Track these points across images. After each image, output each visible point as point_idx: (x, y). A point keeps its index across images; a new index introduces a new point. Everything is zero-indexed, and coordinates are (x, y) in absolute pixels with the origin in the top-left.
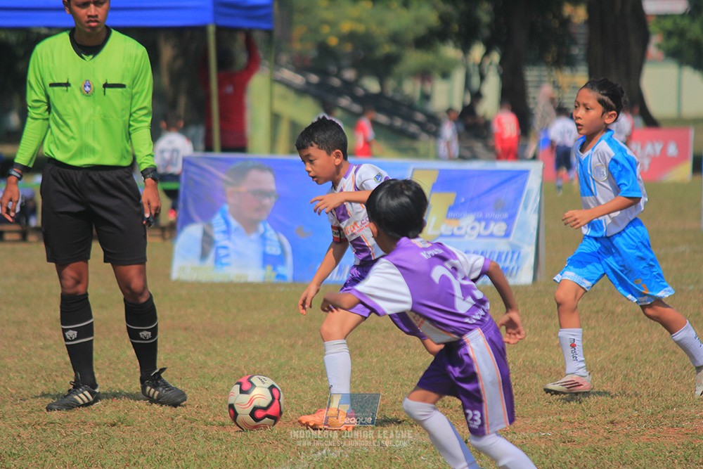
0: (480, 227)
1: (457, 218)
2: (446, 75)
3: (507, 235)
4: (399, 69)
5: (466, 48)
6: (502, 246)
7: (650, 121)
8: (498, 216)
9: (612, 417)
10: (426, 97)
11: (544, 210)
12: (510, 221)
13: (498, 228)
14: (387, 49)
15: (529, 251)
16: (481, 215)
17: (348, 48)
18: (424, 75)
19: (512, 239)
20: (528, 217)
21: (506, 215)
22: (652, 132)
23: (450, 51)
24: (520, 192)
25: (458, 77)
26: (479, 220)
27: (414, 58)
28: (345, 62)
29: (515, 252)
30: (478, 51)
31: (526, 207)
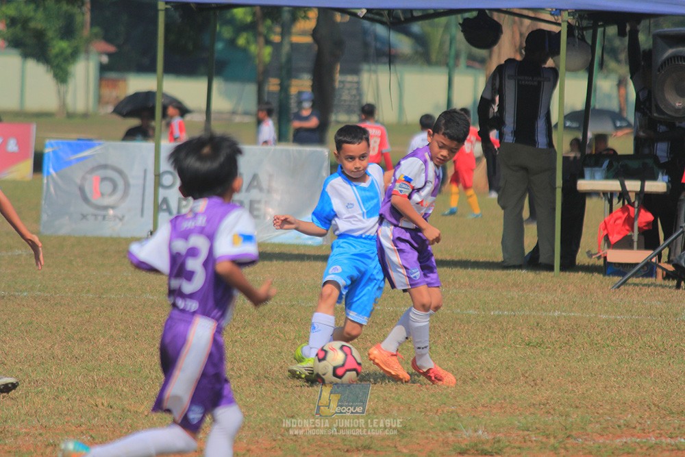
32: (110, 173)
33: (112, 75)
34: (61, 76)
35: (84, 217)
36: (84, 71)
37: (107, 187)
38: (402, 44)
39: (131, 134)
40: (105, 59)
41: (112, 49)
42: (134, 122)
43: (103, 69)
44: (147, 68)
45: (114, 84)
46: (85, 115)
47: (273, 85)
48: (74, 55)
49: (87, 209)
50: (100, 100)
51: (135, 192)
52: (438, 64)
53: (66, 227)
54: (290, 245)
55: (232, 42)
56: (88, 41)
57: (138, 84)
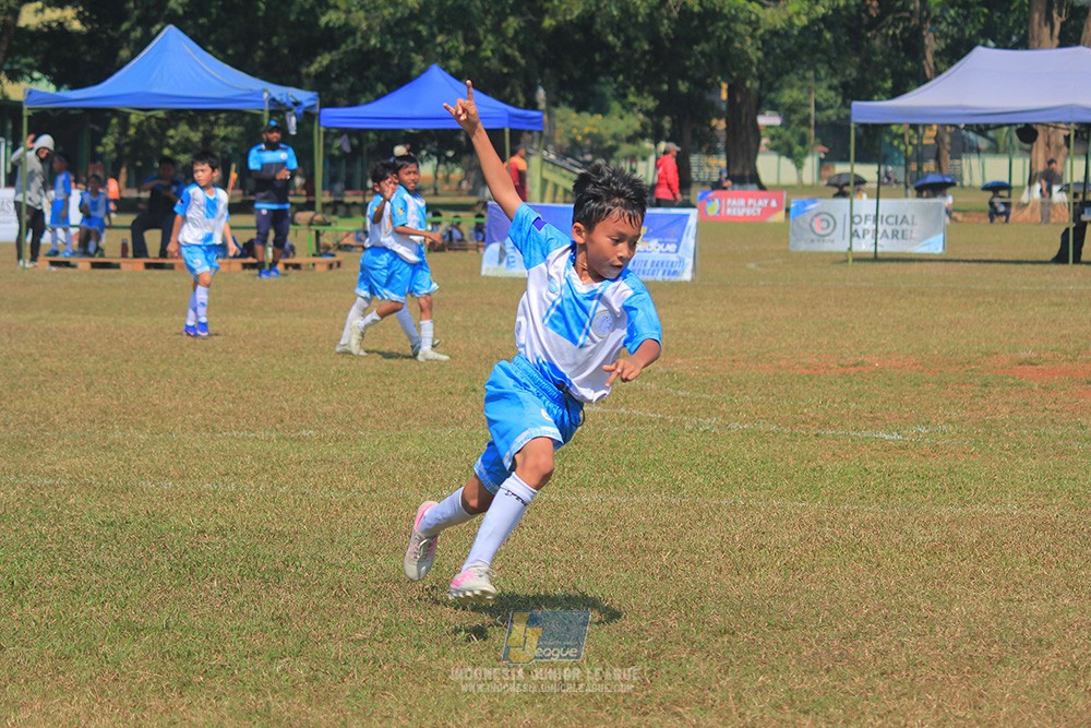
0: (661, 247)
1: (648, 241)
2: (644, 159)
3: (677, 251)
4: (616, 154)
5: (656, 143)
6: (673, 258)
7: (762, 187)
8: (670, 240)
9: (734, 358)
10: (634, 171)
11: (698, 237)
12: (678, 244)
13: (671, 247)
14: (610, 143)
15: (689, 261)
16: (661, 240)
17: (588, 142)
18: (632, 158)
19: (679, 254)
20: (689, 241)
21: (676, 240)
22: (763, 193)
23: (648, 145)
24: (684, 227)
25: (652, 159)
26: (660, 243)
27: (626, 149)
28: (586, 150)
29: (681, 261)
30: (663, 146)
31: (688, 235)
32: (826, 217)
33: (826, 164)
34: (799, 165)
35: (813, 241)
36: (811, 163)
37: (824, 224)
38: (983, 143)
39: (836, 196)
40: (823, 156)
41: (826, 150)
42: (836, 190)
43: (822, 161)
44: (846, 159)
45: (827, 169)
46: (812, 187)
47: (914, 167)
48: (806, 154)
49: (814, 237)
50: (820, 177)
51: (839, 226)
52: (1004, 152)
53: (803, 247)
54: (925, 254)
55: (891, 144)
56: (814, 146)
57: (841, 168)
